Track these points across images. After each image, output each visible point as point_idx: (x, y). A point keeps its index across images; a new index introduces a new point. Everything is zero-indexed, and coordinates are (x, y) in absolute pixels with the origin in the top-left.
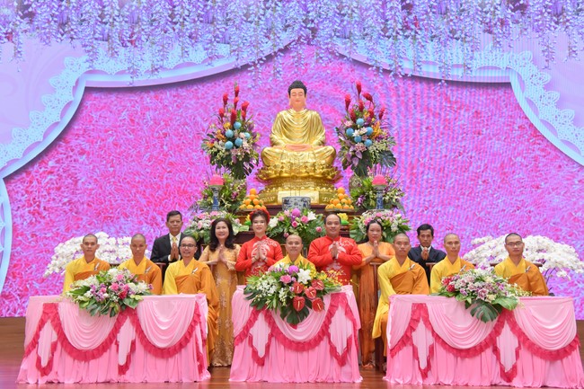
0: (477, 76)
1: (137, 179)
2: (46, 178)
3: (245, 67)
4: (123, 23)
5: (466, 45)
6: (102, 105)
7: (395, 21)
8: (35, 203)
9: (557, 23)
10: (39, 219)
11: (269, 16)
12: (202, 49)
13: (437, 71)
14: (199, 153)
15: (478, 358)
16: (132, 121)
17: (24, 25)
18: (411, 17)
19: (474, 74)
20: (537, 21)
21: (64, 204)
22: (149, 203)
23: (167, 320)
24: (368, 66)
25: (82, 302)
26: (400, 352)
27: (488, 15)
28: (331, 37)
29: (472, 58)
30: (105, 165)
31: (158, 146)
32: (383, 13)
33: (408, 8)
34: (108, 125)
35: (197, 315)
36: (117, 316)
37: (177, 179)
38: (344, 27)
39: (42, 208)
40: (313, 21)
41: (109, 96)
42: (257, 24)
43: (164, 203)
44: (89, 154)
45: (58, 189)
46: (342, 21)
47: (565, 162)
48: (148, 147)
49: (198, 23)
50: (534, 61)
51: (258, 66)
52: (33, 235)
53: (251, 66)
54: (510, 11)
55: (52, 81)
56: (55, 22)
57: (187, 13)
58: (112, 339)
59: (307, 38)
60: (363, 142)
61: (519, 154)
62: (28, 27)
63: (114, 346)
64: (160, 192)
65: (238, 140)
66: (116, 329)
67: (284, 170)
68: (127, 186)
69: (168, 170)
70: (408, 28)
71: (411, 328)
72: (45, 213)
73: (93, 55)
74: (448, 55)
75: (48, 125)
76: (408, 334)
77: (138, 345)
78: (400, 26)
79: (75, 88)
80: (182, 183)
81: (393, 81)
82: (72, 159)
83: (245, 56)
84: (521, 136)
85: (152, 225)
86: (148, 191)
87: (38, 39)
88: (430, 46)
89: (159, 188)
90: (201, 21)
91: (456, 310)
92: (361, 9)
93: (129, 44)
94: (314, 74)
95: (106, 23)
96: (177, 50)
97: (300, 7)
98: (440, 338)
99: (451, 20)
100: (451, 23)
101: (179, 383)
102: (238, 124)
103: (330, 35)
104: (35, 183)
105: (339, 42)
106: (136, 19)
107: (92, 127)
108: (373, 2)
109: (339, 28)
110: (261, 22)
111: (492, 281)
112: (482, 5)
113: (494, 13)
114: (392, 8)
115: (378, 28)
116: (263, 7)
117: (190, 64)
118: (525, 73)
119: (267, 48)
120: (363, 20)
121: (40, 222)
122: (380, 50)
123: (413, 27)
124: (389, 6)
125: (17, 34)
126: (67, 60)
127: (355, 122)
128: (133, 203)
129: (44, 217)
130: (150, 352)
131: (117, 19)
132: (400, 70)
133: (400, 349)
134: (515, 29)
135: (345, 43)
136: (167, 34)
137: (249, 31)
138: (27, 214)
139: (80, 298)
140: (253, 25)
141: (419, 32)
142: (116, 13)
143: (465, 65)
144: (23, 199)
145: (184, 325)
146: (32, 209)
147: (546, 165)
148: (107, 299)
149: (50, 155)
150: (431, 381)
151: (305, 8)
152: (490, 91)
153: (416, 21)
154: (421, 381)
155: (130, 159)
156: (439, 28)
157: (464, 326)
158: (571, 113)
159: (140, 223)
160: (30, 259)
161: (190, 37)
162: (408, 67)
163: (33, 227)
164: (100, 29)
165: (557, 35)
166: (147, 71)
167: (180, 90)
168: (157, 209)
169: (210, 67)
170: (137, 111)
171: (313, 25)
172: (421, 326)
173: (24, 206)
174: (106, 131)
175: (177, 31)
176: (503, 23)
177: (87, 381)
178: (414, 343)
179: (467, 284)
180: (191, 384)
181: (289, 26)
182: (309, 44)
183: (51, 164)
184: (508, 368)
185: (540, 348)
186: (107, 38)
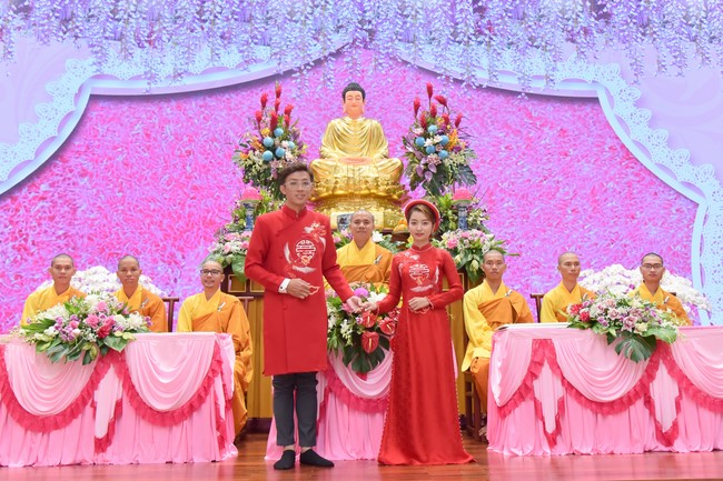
0: (559, 89)
1: (152, 207)
2: (36, 204)
3: (289, 73)
4: (141, 20)
5: (548, 54)
6: (111, 116)
7: (466, 25)
8: (21, 236)
9: (644, 34)
10: (25, 256)
11: (318, 15)
12: (236, 51)
13: (516, 82)
14: (231, 175)
15: (625, 415)
16: (148, 135)
17: (18, 21)
18: (485, 21)
19: (557, 87)
20: (623, 31)
21: (59, 237)
22: (167, 236)
23: (171, 370)
24: (435, 75)
25: (41, 343)
26: (517, 410)
27: (570, 22)
28: (392, 41)
29: (554, 69)
30: (113, 190)
31: (179, 167)
32: (453, 16)
33: (481, 10)
34: (117, 140)
35: (217, 362)
36: (94, 363)
37: (202, 206)
38: (407, 30)
39: (30, 243)
40: (370, 22)
41: (120, 105)
42: (304, 23)
43: (185, 236)
44: (91, 176)
45: (52, 219)
46: (405, 23)
47: (661, 189)
48: (167, 168)
49: (232, 21)
50: (623, 75)
51: (305, 72)
52: (17, 277)
53: (295, 72)
54: (593, 19)
55: (49, 87)
56: (57, 17)
57: (218, 9)
58: (86, 399)
59: (364, 40)
60: (437, 153)
61: (611, 179)
62: (22, 23)
63: (88, 409)
64: (181, 223)
65: (279, 150)
66: (93, 384)
67: (338, 186)
68: (140, 216)
69: (192, 196)
70: (481, 33)
71: (532, 375)
72: (34, 249)
73: (102, 57)
74: (528, 64)
75: (40, 140)
76: (528, 383)
77: (127, 408)
78: (472, 31)
79: (77, 96)
80: (208, 212)
81: (465, 93)
82: (71, 182)
83: (289, 59)
84: (612, 158)
85: (170, 264)
86: (165, 222)
87: (34, 38)
88: (508, 54)
89: (179, 218)
90: (236, 20)
91: (593, 347)
92: (426, 10)
93: (146, 45)
94: (372, 83)
95: (119, 20)
96: (206, 52)
97: (355, 5)
98: (572, 387)
99: (530, 26)
100: (530, 30)
101: (188, 464)
102: (280, 131)
103: (391, 38)
104: (22, 212)
105: (401, 47)
106: (156, 15)
107: (97, 143)
108: (440, 3)
109: (402, 31)
110: (308, 22)
111: (640, 305)
112: (563, 12)
113: (576, 21)
114: (462, 11)
115: (447, 32)
116: (311, 4)
117: (222, 69)
118: (614, 88)
119: (316, 51)
120: (429, 22)
121: (26, 260)
122: (449, 56)
123: (487, 32)
124: (458, 8)
125: (9, 32)
126: (69, 63)
127: (426, 129)
128: (146, 236)
129: (32, 254)
130: (144, 417)
131: (134, 16)
132: (473, 80)
133: (516, 405)
134: (600, 39)
135: (408, 48)
136: (194, 34)
137: (294, 32)
138: (10, 250)
139: (38, 336)
140: (298, 24)
141: (494, 38)
142: (133, 8)
143: (547, 77)
144: (6, 230)
145: (197, 377)
146: (17, 243)
147: (640, 192)
148: (79, 338)
149: (42, 176)
150: (561, 450)
151: (361, 6)
152: (576, 106)
153: (490, 26)
154: (548, 451)
155: (144, 182)
156: (516, 34)
157: (605, 369)
158: (664, 133)
159: (155, 261)
160: (12, 306)
161: (222, 37)
162: (482, 76)
163: (18, 267)
164: (111, 26)
165: (644, 47)
166: (168, 77)
167: (208, 99)
168: (177, 244)
169: (245, 72)
170: (154, 124)
171: (370, 27)
172: (546, 370)
173: (7, 239)
174: (115, 148)
175: (206, 30)
176: (587, 31)
177: (45, 463)
178: (537, 395)
179: (606, 310)
180: (206, 465)
181: (341, 27)
182: (365, 47)
183: (44, 187)
184: (667, 427)
185: (708, 396)
186: (120, 38)
